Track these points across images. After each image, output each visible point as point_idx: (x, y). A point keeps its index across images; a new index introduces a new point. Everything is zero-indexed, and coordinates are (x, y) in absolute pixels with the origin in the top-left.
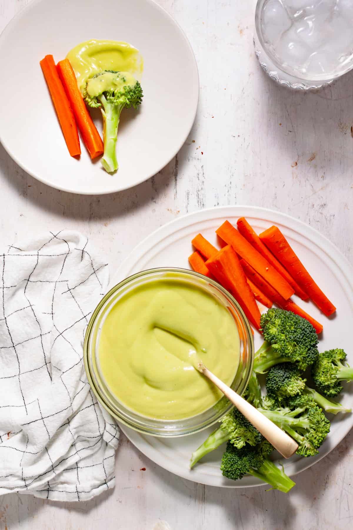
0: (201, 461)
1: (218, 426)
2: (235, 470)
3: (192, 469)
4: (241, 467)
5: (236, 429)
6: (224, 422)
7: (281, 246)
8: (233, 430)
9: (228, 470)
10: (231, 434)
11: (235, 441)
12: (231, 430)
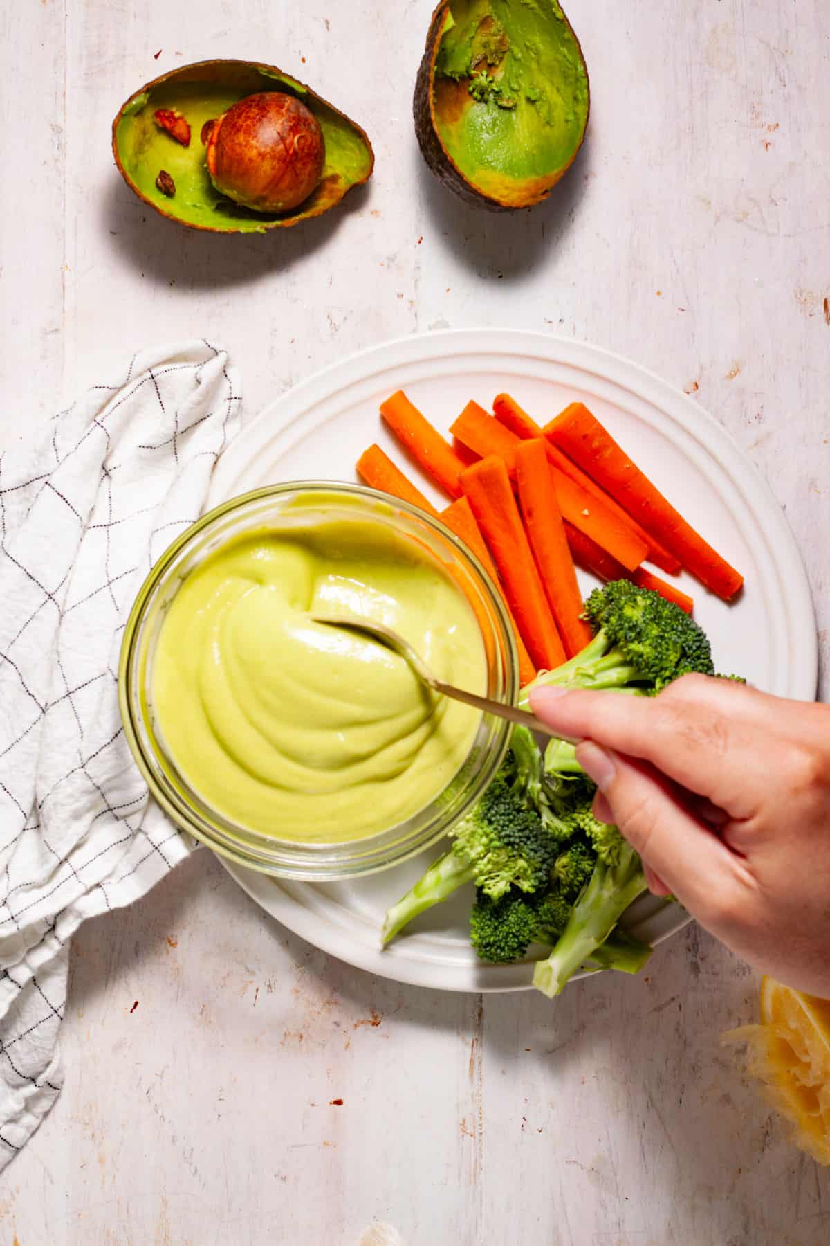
0: (406, 930)
1: (446, 846)
2: (506, 938)
3: (386, 947)
4: (517, 929)
5: (488, 851)
6: (460, 836)
7: (595, 444)
8: (482, 855)
9: (489, 942)
10: (476, 864)
11: (486, 880)
12: (477, 854)
